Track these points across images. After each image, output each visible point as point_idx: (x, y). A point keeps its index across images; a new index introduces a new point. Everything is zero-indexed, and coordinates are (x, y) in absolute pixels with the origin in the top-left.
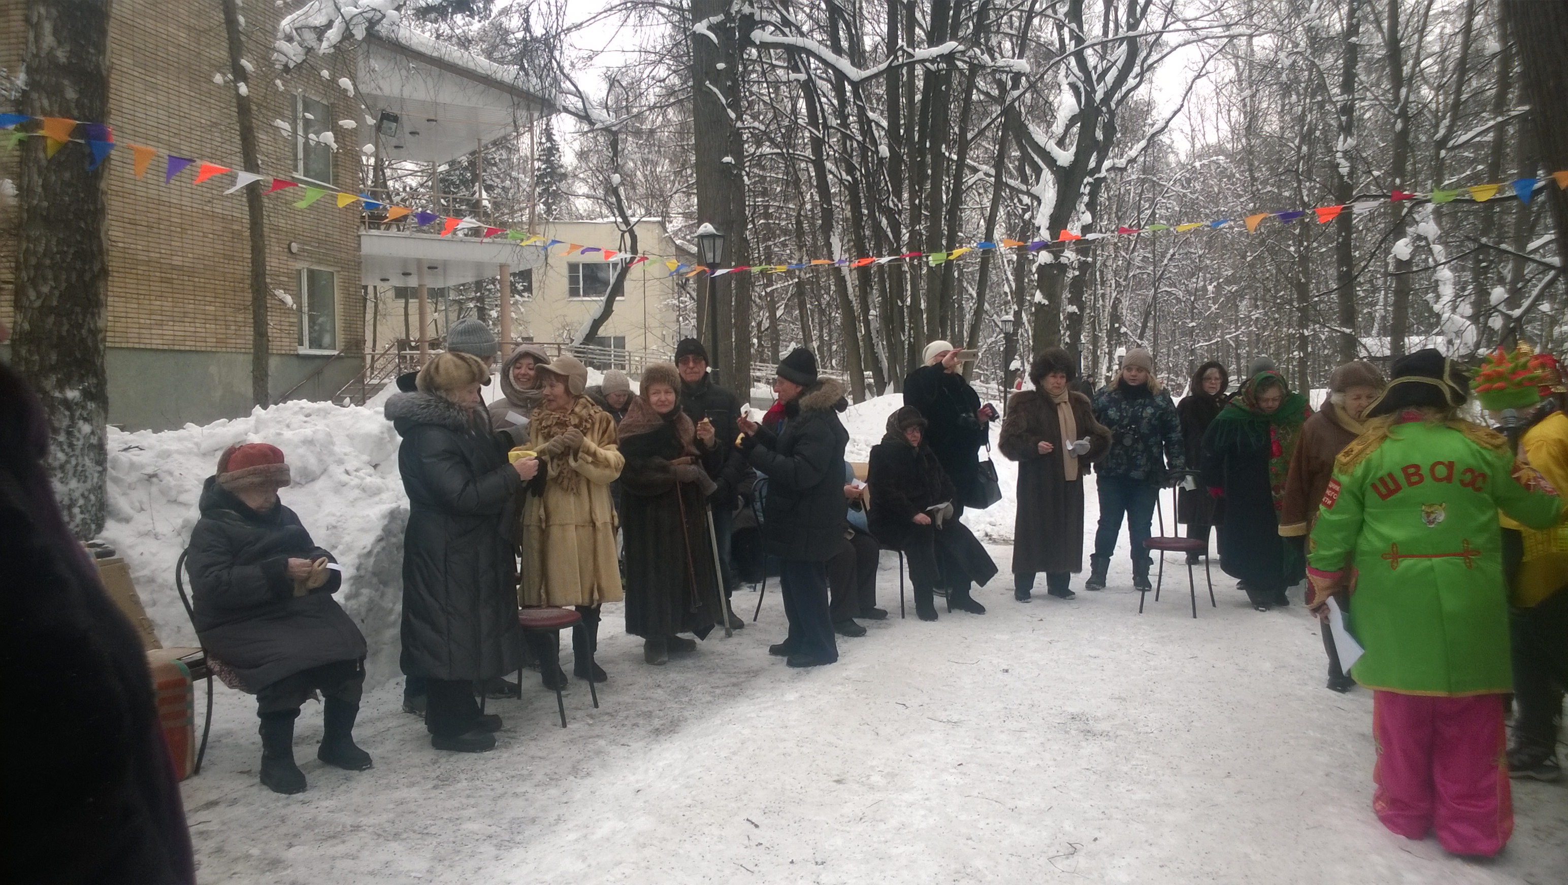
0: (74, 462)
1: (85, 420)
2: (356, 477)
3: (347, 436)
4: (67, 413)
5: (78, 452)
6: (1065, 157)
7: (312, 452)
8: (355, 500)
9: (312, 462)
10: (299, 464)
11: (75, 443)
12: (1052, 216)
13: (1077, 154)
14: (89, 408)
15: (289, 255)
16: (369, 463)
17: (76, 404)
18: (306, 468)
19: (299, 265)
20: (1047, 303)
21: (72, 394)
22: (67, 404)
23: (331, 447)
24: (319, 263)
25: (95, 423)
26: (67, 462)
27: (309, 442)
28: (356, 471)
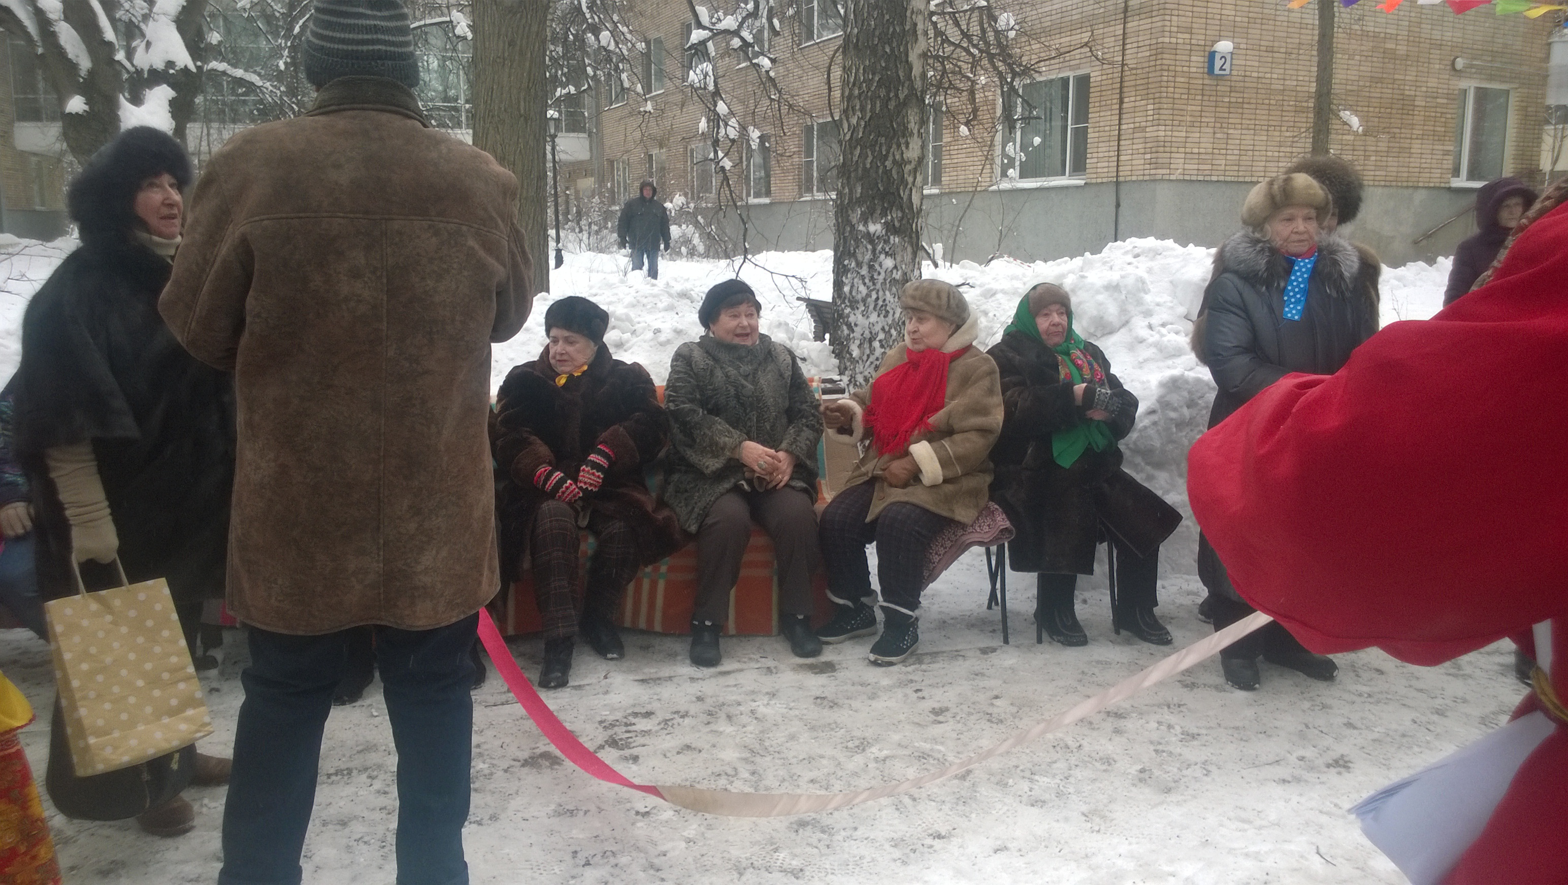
0: (874, 296)
1: (887, 254)
2: (1159, 332)
3: (1171, 282)
4: (869, 247)
5: (878, 286)
7: (1115, 299)
8: (1146, 361)
9: (1112, 311)
10: (1095, 313)
11: (875, 277)
14: (892, 242)
15: (1453, 73)
17: (878, 238)
18: (1102, 318)
19: (1463, 84)
21: (875, 228)
22: (870, 238)
23: (1142, 295)
24: (1491, 78)
25: (899, 258)
26: (869, 295)
27: (1113, 288)
28: (1163, 325)
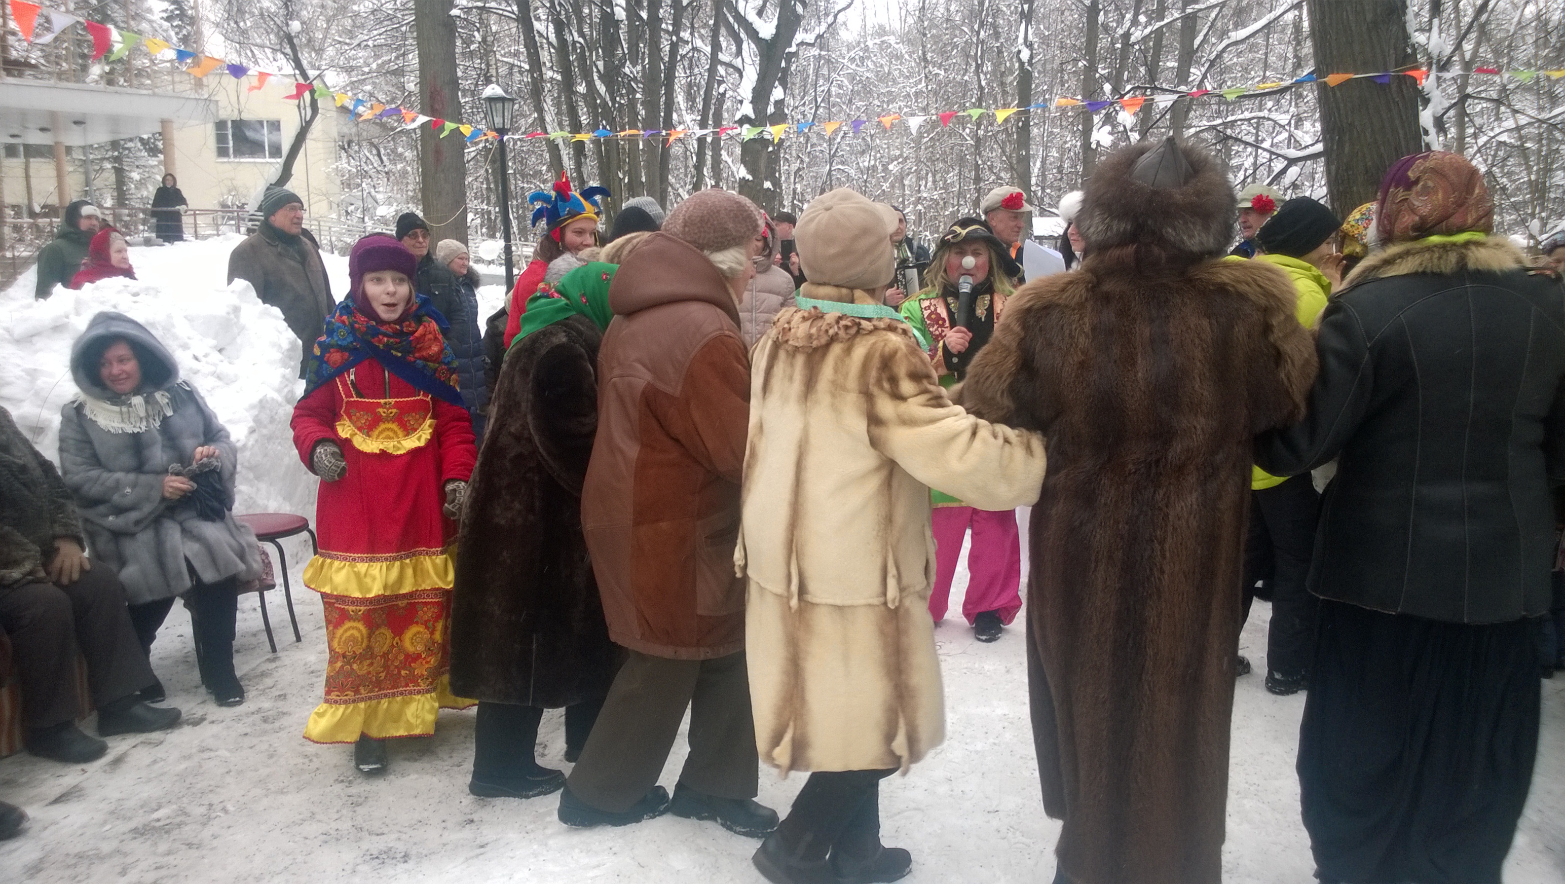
2: (207, 363)
6: (767, 29)
12: (754, 89)
13: (778, 27)
16: (215, 347)
20: (751, 178)
